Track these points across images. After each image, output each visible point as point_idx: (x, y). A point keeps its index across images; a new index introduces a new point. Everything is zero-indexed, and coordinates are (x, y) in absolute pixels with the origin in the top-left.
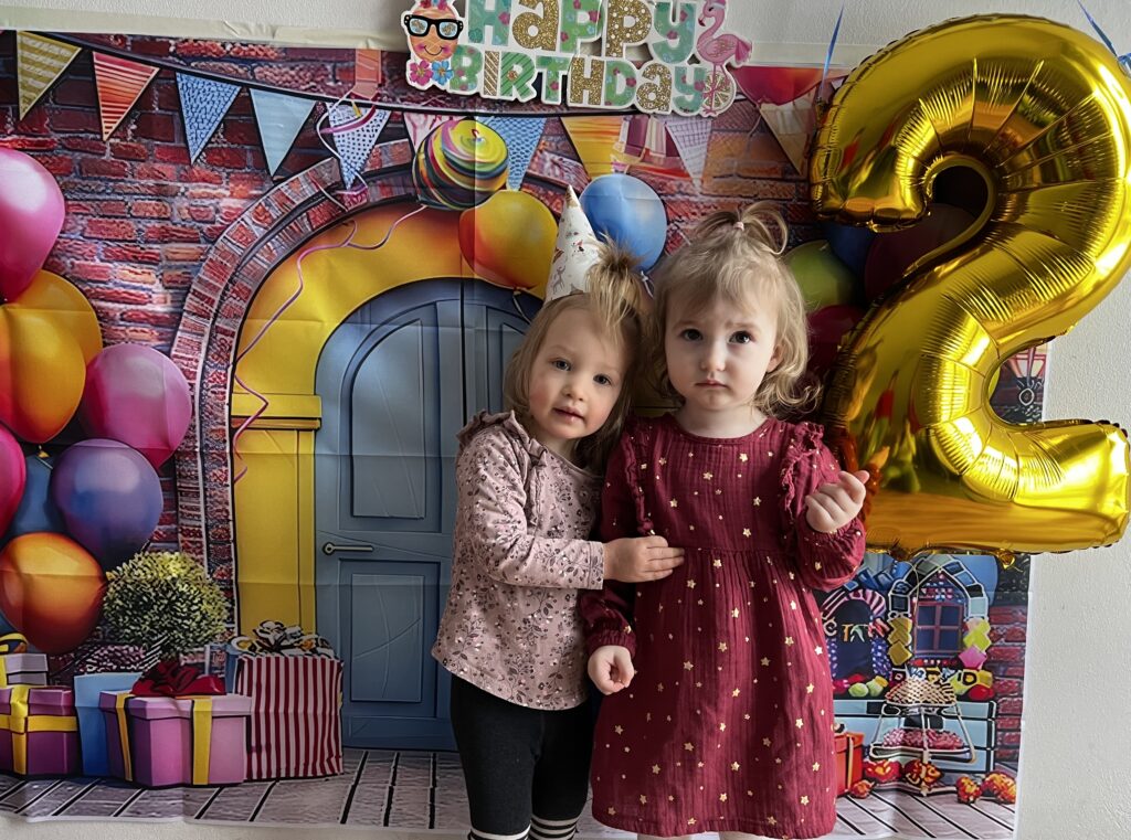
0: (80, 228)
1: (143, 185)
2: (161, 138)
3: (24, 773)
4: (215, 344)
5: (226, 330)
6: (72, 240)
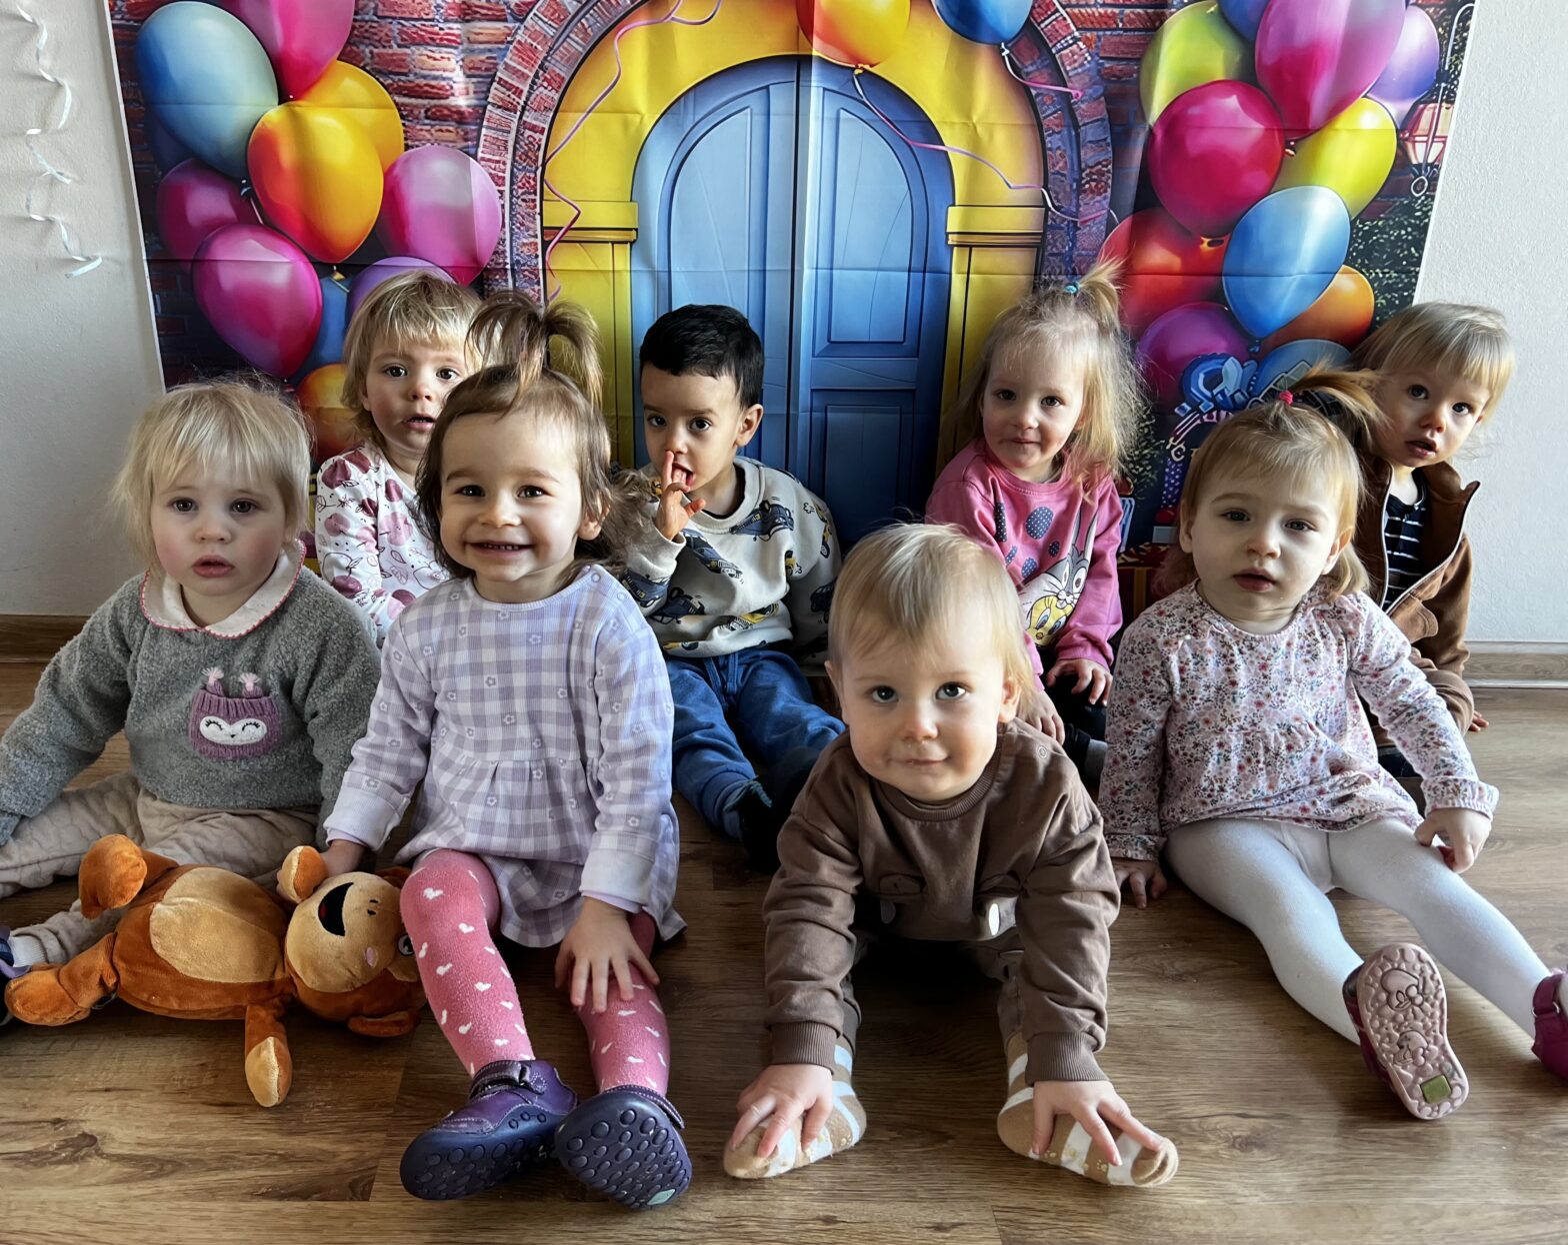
0: (372, 5)
4: (522, 143)
5: (535, 126)
6: (367, 22)
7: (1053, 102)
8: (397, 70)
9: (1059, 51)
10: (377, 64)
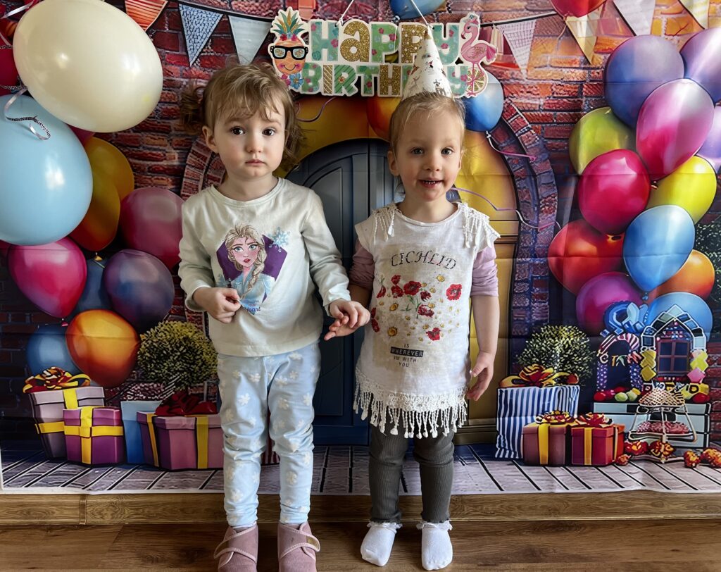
2: (170, 48)
3: (90, 463)
5: (214, 177)
7: (519, 163)
9: (520, 135)
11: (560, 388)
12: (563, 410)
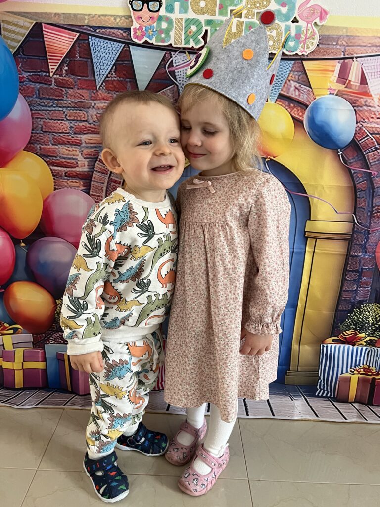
0: (40, 126)
1: (73, 102)
2: (81, 75)
3: (22, 387)
4: (110, 188)
5: (116, 181)
6: (38, 133)
7: (362, 177)
8: (52, 155)
9: (367, 154)
10: (43, 152)
11: (369, 349)
12: (371, 365)
